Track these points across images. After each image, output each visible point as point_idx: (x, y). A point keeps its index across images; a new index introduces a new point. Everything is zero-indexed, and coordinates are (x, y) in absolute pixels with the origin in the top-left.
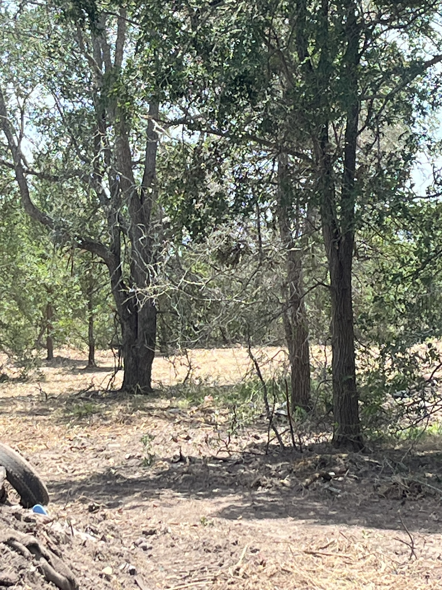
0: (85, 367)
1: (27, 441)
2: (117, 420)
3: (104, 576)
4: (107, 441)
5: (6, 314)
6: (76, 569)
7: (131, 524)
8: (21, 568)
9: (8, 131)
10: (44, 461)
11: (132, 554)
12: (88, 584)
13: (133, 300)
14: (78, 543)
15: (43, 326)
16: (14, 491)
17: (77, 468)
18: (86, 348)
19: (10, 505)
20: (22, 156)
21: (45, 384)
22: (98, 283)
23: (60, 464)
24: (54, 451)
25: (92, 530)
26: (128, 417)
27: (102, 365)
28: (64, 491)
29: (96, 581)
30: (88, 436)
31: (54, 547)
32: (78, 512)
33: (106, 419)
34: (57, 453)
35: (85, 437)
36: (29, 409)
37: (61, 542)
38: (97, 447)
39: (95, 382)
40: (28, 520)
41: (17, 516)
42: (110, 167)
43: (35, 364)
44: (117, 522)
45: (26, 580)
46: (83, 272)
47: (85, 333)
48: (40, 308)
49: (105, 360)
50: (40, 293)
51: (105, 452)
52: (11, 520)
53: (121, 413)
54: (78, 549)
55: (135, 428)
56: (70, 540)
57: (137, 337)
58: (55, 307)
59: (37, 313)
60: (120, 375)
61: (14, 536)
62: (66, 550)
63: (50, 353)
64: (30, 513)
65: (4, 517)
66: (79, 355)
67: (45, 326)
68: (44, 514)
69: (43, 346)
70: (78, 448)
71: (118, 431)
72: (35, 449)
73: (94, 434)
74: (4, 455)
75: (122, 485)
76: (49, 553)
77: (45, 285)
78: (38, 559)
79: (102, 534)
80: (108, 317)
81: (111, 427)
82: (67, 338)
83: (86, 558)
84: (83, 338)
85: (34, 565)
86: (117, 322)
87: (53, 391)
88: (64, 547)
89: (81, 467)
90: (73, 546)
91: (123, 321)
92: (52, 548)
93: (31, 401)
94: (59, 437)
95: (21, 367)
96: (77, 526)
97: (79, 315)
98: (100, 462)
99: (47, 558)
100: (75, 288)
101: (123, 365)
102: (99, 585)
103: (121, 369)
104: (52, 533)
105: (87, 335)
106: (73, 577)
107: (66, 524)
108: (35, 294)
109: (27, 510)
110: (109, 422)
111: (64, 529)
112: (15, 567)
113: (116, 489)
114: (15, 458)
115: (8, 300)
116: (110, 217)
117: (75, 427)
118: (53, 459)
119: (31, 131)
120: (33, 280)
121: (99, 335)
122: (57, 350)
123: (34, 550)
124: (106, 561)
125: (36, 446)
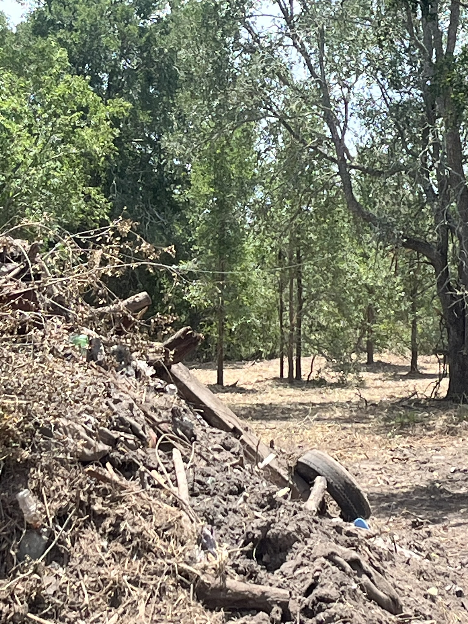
0: (407, 373)
1: (346, 450)
2: (442, 430)
3: (429, 596)
4: (430, 452)
5: (324, 315)
6: (400, 588)
7: (457, 543)
8: (342, 584)
9: (332, 123)
10: (364, 471)
11: (459, 575)
12: (412, 605)
13: (460, 303)
14: (401, 560)
15: (364, 328)
16: (334, 502)
17: (398, 480)
18: (408, 353)
19: (331, 518)
20: (346, 150)
21: (365, 390)
22: (422, 285)
23: (381, 475)
24: (375, 462)
25: (416, 547)
26: (453, 428)
27: (425, 372)
28: (385, 505)
29: (420, 602)
30: (411, 446)
31: (376, 564)
32: (401, 527)
33: (429, 429)
34: (378, 464)
35: (407, 448)
36: (347, 415)
37: (384, 558)
38: (420, 458)
39: (418, 389)
40: (349, 534)
41: (338, 529)
42: (439, 162)
43: (355, 369)
44: (443, 539)
45: (348, 597)
46: (406, 272)
47: (407, 336)
48: (360, 310)
49: (428, 366)
50: (361, 294)
51: (429, 465)
52: (332, 533)
53: (446, 424)
54: (401, 567)
55: (461, 439)
56: (393, 557)
57: (464, 343)
58: (376, 309)
59: (358, 316)
60: (445, 382)
61: (335, 551)
62: (389, 568)
63: (370, 358)
64: (351, 527)
65: (324, 530)
66: (400, 361)
67: (364, 329)
68: (366, 528)
69: (363, 350)
70: (399, 459)
71: (442, 443)
72: (354, 459)
73: (417, 444)
74: (325, 464)
75: (447, 500)
76: (371, 570)
77: (366, 285)
78: (360, 576)
79: (427, 552)
80: (433, 321)
81: (434, 438)
82: (389, 343)
83: (410, 576)
84: (405, 342)
85: (356, 582)
86: (442, 326)
87: (372, 398)
88: (387, 564)
89: (403, 480)
90: (396, 564)
91: (449, 326)
92: (374, 564)
93: (350, 407)
94: (380, 447)
95: (339, 371)
96: (401, 542)
97: (401, 319)
98: (423, 475)
99: (369, 575)
100: (397, 288)
101: (448, 372)
102: (423, 606)
103: (445, 377)
104: (374, 549)
105: (410, 339)
106: (397, 596)
107: (389, 540)
108: (355, 295)
109: (348, 523)
110: (432, 432)
111: (387, 546)
112: (336, 583)
113: (440, 504)
114: (336, 468)
115: (327, 301)
116: (437, 215)
117: (397, 437)
118: (373, 470)
119: (355, 123)
120: (354, 280)
121: (422, 340)
122: (377, 354)
123: (356, 566)
124: (431, 581)
125: (356, 455)
